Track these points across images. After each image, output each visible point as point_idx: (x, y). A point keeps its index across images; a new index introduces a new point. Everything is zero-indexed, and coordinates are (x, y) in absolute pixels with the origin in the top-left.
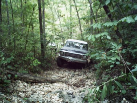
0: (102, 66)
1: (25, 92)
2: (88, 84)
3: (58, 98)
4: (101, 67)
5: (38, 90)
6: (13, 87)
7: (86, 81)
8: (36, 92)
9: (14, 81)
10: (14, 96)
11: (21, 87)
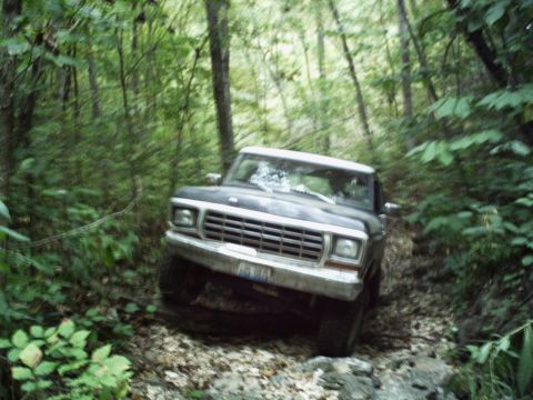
0: (479, 263)
1: (188, 368)
2: (422, 335)
3: (322, 389)
4: (475, 267)
5: (237, 360)
6: (143, 353)
7: (414, 322)
8: (229, 369)
9: (143, 329)
10: (153, 384)
11: (171, 349)
